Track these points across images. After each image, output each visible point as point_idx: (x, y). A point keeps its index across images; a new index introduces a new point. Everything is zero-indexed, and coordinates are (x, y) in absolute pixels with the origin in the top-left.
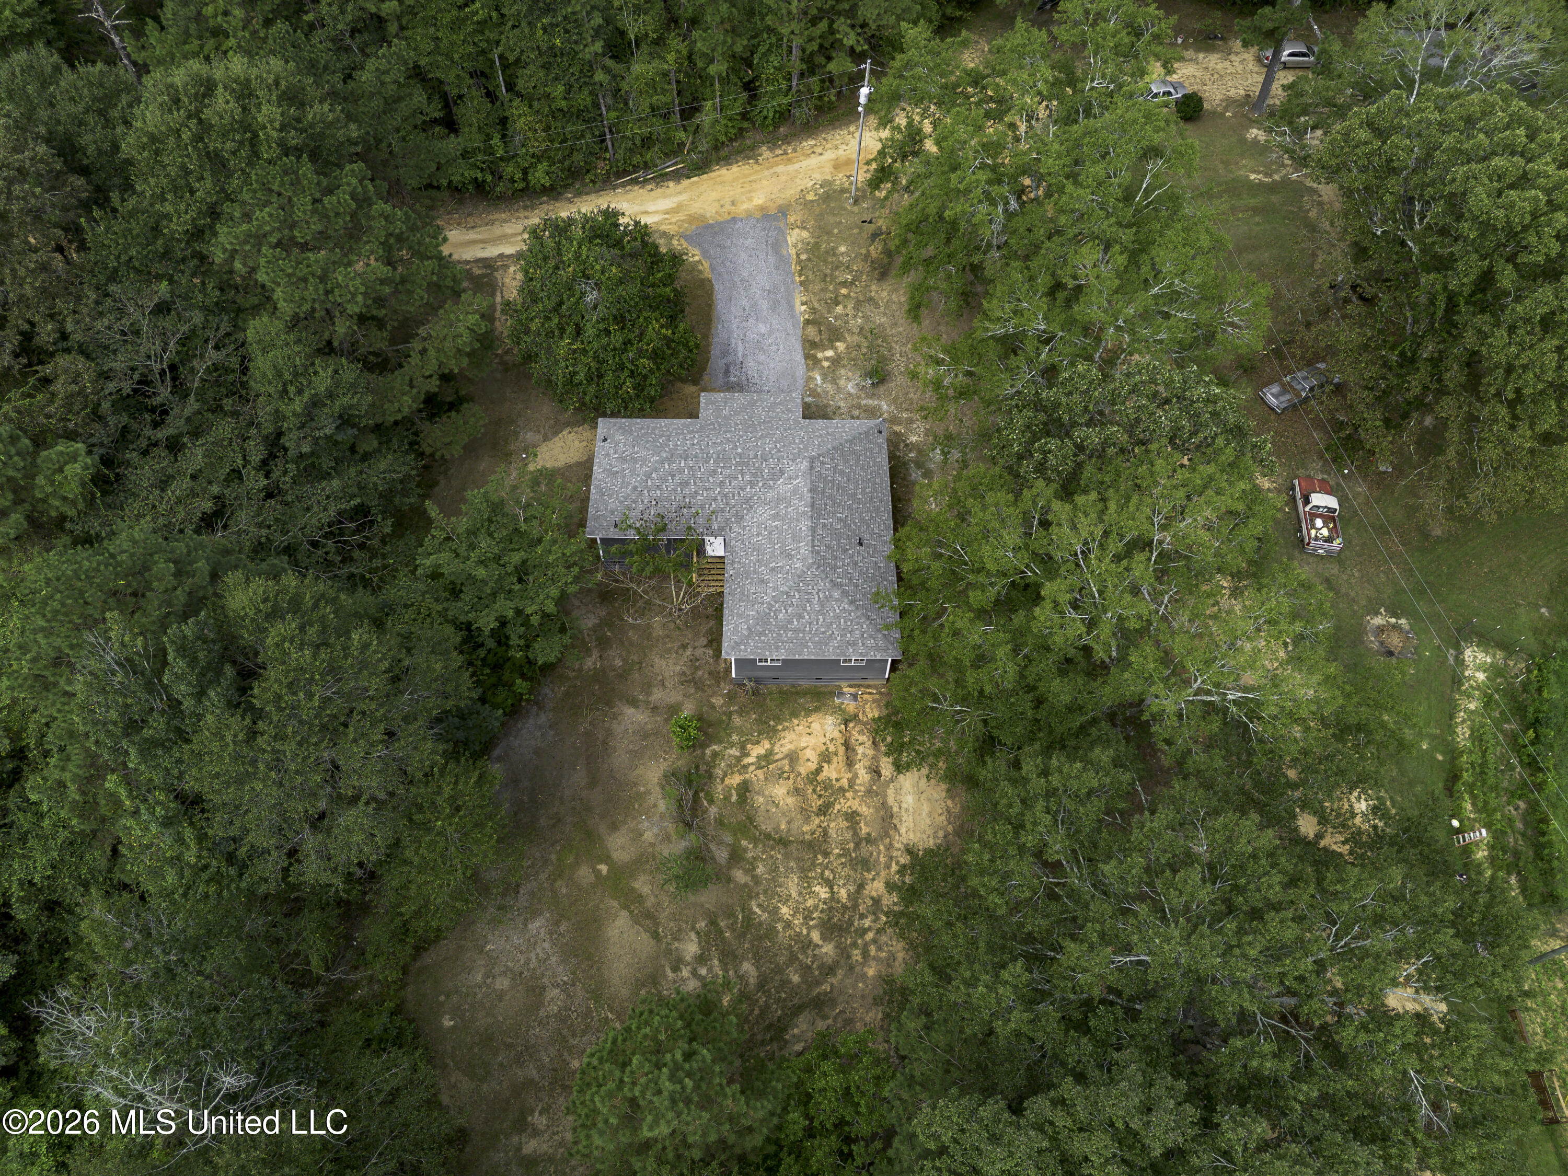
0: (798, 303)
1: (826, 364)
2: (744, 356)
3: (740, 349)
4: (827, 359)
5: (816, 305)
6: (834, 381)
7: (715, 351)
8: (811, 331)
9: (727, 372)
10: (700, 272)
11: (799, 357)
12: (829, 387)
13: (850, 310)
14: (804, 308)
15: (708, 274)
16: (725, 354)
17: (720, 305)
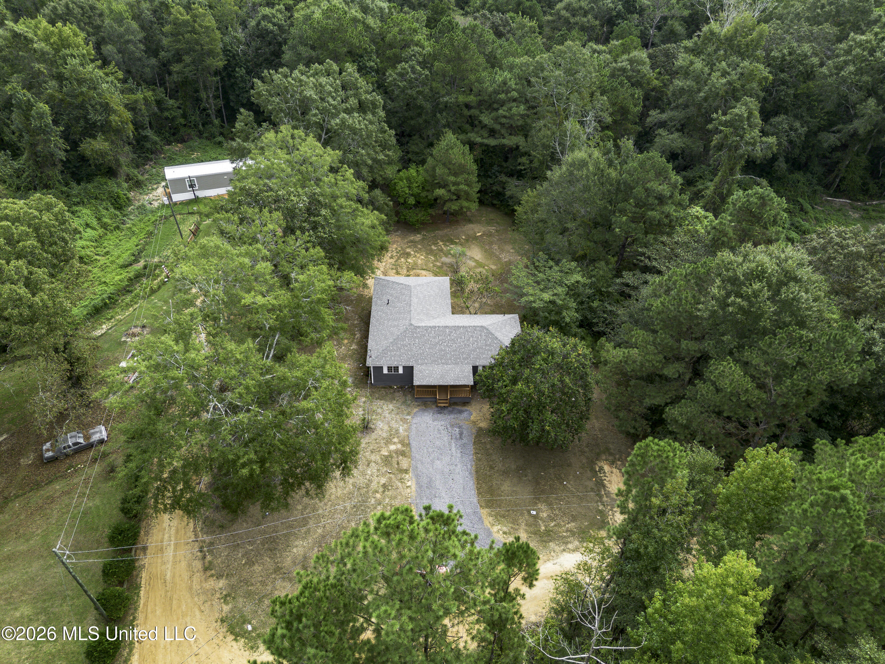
0: (414, 488)
1: (396, 440)
2: (450, 445)
3: (454, 449)
4: (395, 443)
5: (400, 484)
6: (391, 429)
7: (471, 449)
8: (404, 463)
9: (461, 434)
10: (490, 515)
11: (414, 444)
12: (394, 425)
13: (375, 479)
14: (409, 484)
15: (484, 512)
16: (464, 446)
17: (471, 484)
